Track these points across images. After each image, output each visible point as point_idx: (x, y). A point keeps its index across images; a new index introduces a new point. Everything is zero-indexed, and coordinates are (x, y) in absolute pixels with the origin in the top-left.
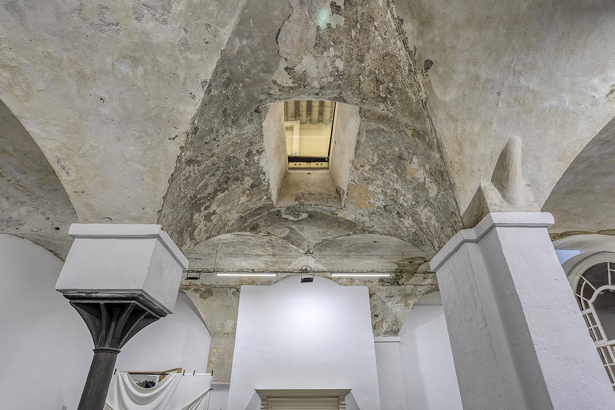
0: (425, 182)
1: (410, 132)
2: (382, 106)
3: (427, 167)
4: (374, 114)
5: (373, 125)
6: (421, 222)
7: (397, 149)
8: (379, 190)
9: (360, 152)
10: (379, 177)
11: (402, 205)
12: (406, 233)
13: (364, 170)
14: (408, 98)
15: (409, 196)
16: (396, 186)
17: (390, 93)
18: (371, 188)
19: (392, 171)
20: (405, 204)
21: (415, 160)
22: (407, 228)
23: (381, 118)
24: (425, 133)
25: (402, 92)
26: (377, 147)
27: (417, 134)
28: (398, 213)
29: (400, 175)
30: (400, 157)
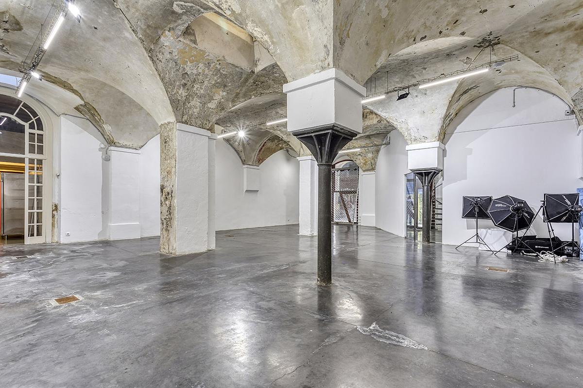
0: (213, 100)
1: (238, 91)
2: (252, 81)
3: (222, 100)
4: (250, 78)
5: (244, 76)
6: (189, 102)
7: (229, 84)
8: (200, 71)
9: (231, 66)
10: (211, 72)
11: (193, 87)
12: (173, 93)
13: (216, 64)
14: (252, 91)
15: (202, 91)
16: (206, 82)
17: (256, 85)
18: (201, 65)
19: (216, 81)
20: (195, 89)
21: (225, 93)
22: (178, 93)
23: (246, 80)
24: (238, 98)
25: (255, 89)
26: (231, 75)
27: (238, 94)
28: (186, 84)
29: (214, 85)
30: (225, 86)
